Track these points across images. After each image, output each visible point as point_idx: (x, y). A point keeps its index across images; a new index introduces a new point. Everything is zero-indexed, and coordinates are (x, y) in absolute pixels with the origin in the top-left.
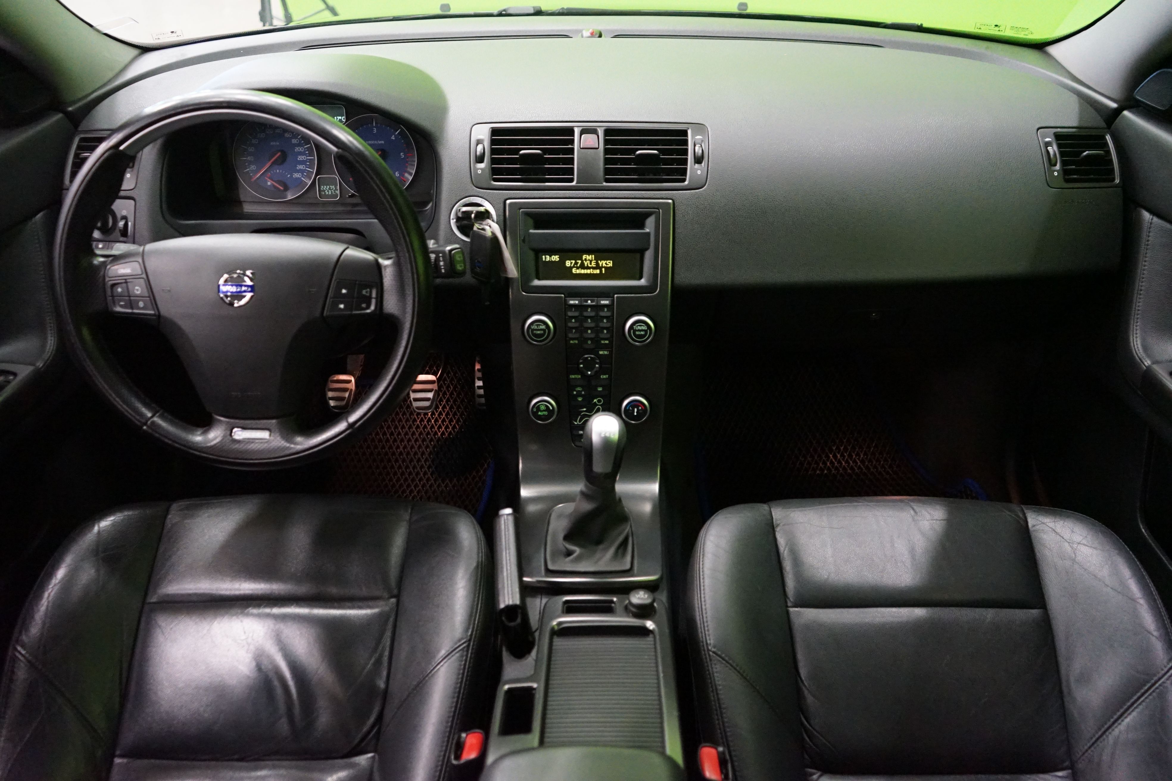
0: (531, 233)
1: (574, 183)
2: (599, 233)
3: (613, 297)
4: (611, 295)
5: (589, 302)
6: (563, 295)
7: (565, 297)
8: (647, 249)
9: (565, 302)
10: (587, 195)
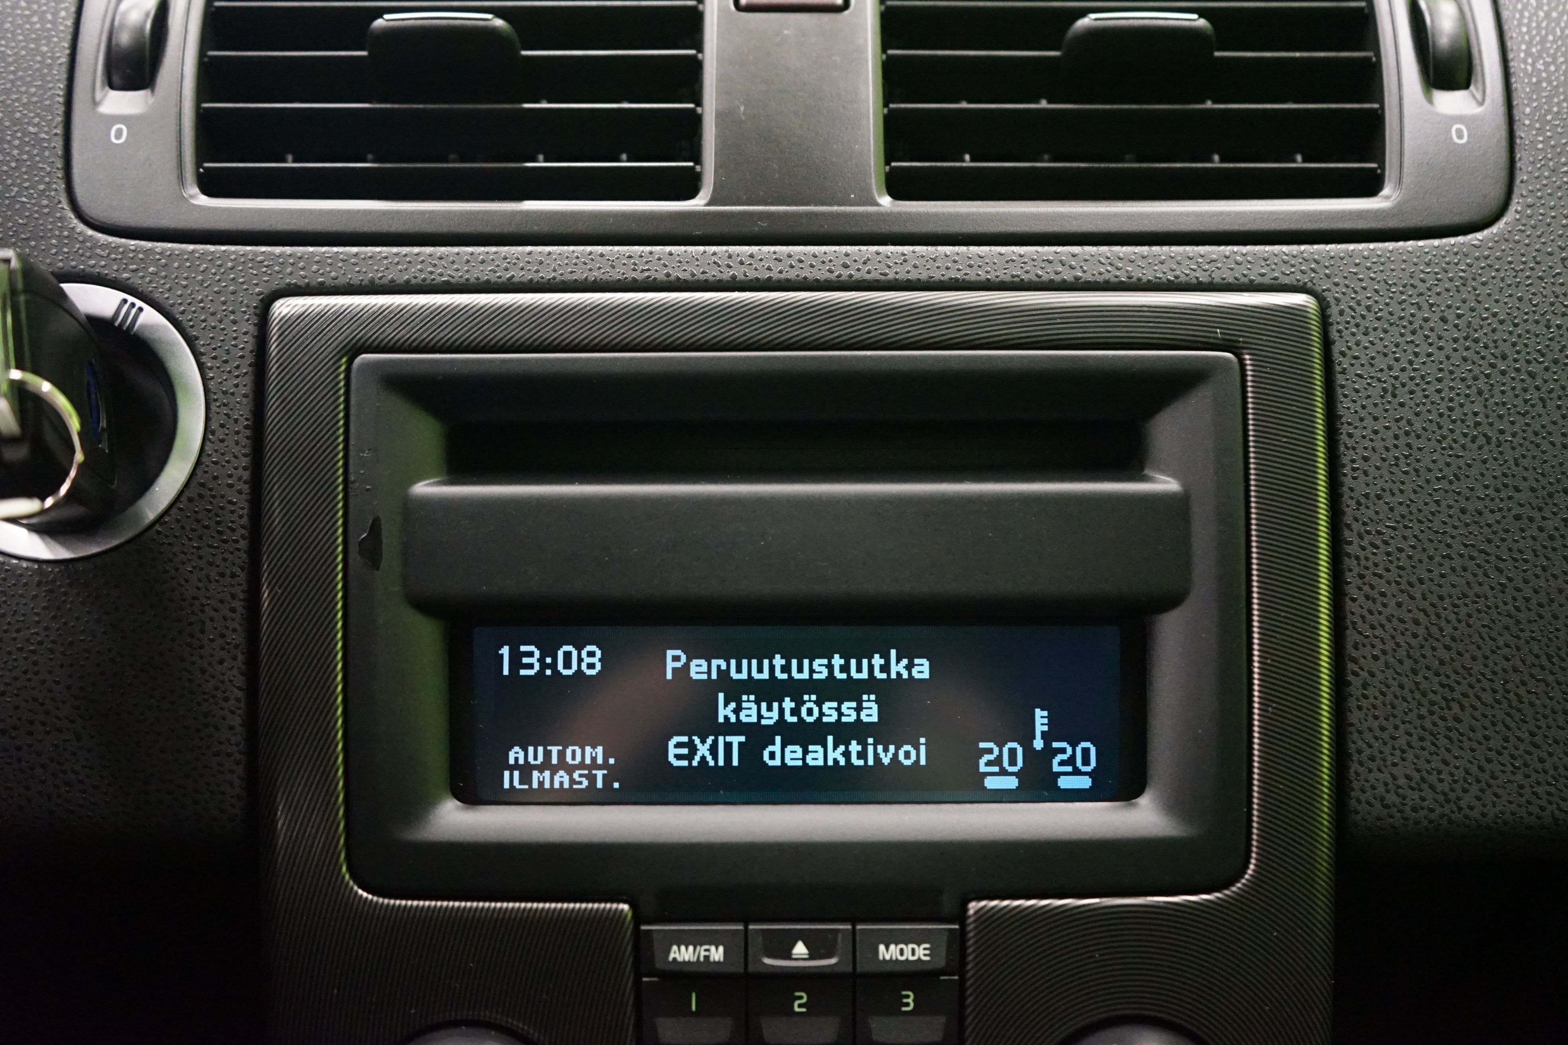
0: (426, 503)
1: (698, 203)
2: (862, 502)
3: (961, 916)
4: (948, 904)
5: (800, 949)
6: (625, 907)
7: (638, 917)
8: (1172, 601)
9: (637, 949)
10: (777, 267)
